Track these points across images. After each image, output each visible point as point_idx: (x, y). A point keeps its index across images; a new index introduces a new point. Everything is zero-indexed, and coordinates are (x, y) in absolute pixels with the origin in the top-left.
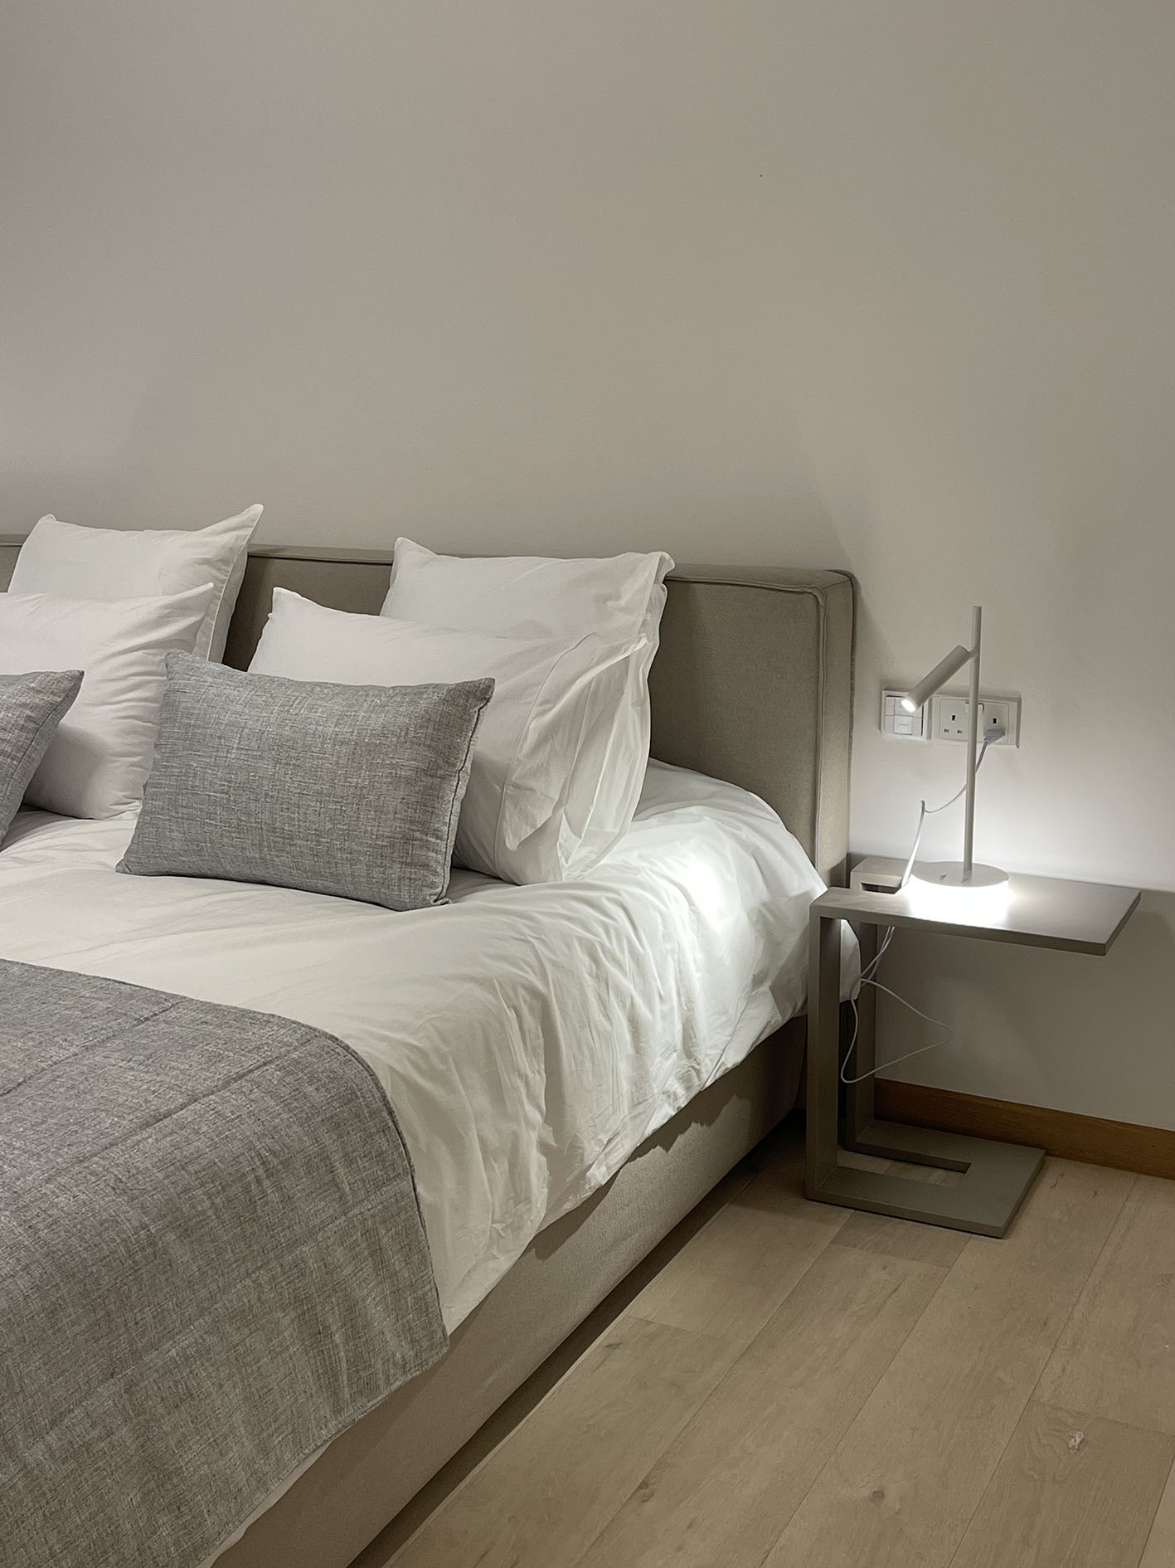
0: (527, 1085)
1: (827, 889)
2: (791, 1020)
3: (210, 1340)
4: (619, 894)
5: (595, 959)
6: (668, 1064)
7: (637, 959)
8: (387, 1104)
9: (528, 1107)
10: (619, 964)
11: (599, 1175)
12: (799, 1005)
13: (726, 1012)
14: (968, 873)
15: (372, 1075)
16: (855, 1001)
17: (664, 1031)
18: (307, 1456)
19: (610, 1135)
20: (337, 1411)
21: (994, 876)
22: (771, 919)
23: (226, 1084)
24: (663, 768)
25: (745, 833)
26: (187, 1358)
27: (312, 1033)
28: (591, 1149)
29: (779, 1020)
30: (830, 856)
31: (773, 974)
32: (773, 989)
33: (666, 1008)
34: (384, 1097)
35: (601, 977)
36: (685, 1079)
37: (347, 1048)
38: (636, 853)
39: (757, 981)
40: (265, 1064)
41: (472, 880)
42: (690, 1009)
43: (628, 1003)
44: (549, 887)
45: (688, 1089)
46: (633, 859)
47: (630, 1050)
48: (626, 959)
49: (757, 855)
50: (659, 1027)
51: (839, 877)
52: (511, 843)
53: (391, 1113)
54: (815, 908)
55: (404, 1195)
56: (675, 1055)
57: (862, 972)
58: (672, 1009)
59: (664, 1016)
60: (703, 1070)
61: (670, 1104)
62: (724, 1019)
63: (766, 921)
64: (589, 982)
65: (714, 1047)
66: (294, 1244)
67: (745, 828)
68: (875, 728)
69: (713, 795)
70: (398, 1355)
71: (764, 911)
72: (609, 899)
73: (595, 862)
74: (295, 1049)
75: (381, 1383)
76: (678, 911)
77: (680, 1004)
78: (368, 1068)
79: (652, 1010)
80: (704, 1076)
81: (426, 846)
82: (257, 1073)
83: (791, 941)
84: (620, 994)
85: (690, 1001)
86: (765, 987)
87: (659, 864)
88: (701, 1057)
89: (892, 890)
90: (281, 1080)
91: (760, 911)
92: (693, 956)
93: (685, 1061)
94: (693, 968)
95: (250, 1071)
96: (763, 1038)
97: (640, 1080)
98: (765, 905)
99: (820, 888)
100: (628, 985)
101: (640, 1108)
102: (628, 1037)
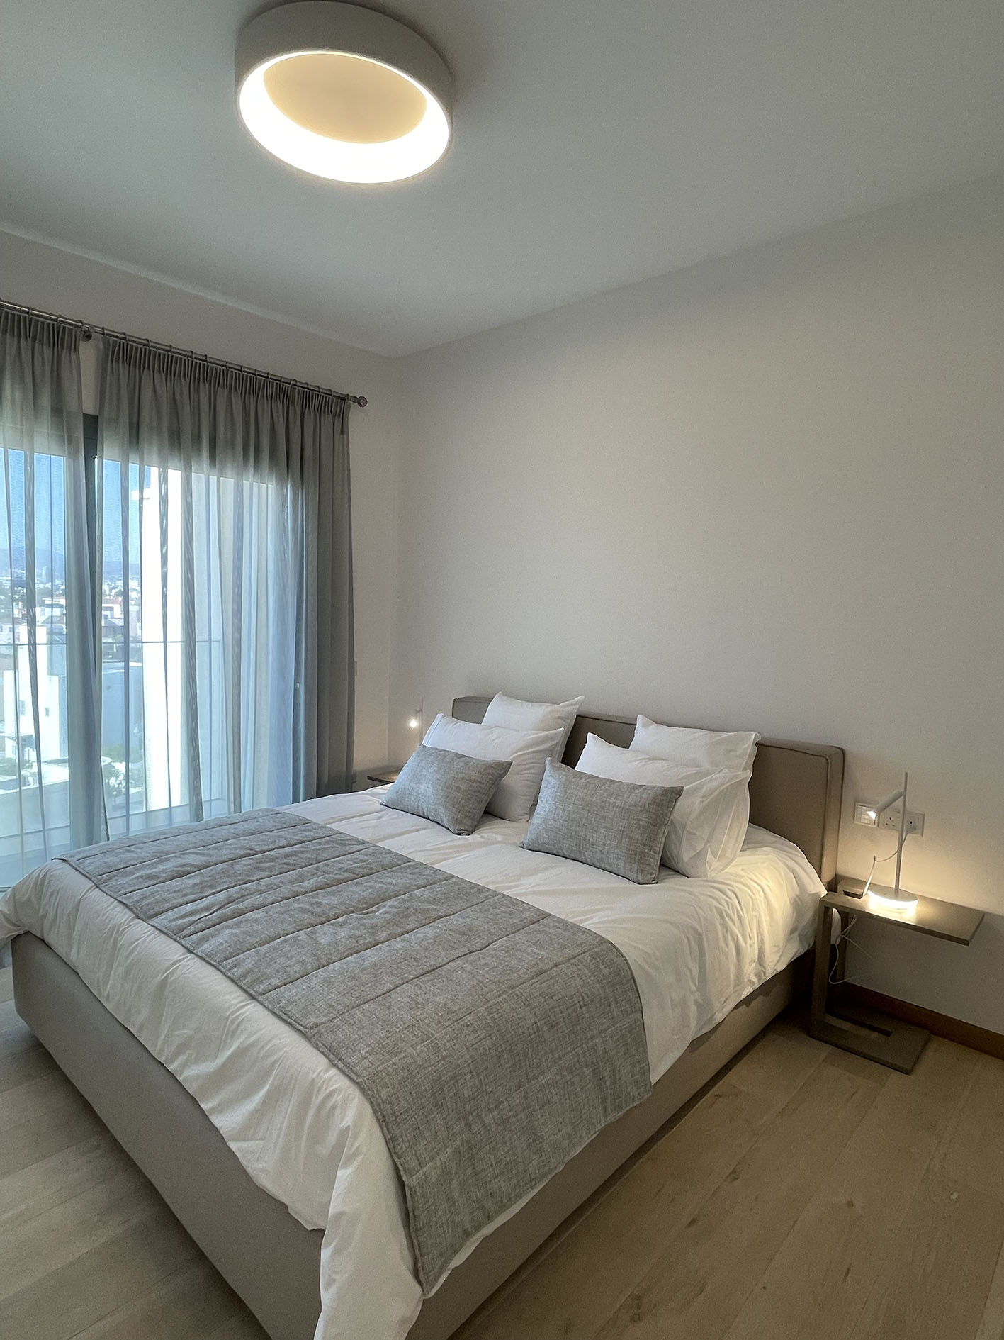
0: (691, 974)
1: (826, 892)
2: (807, 951)
3: (558, 1078)
4: (732, 887)
5: (722, 917)
6: (751, 968)
7: (740, 918)
8: (633, 978)
9: (691, 984)
10: (733, 921)
11: (719, 1017)
12: (811, 945)
13: (778, 946)
14: (896, 893)
15: (627, 963)
16: (838, 945)
17: (751, 953)
18: (592, 1135)
19: (724, 999)
20: (605, 1117)
21: (910, 896)
22: (799, 902)
23: (569, 960)
24: (753, 827)
25: (790, 862)
26: (549, 1085)
27: (603, 941)
28: (717, 1005)
29: (802, 951)
30: (828, 876)
31: (799, 929)
32: (799, 935)
33: (752, 942)
34: (632, 974)
35: (725, 926)
36: (758, 975)
37: (617, 949)
38: (740, 868)
39: (792, 932)
40: (584, 953)
41: (667, 872)
42: (762, 943)
43: (736, 938)
44: (704, 881)
45: (759, 980)
46: (739, 870)
47: (735, 960)
48: (736, 920)
49: (793, 872)
50: (748, 951)
51: (832, 886)
52: (686, 858)
53: (635, 981)
54: (822, 901)
55: (638, 1020)
56: (754, 964)
57: (842, 931)
58: (754, 943)
59: (751, 946)
60: (767, 972)
61: (751, 987)
62: (777, 949)
63: (797, 905)
64: (719, 928)
65: (773, 961)
66: (592, 1038)
67: (789, 859)
68: (851, 818)
69: (774, 842)
70: (631, 1094)
71: (797, 899)
72: (729, 889)
73: (722, 870)
74: (596, 947)
75: (624, 1105)
76: (760, 897)
77: (758, 941)
78: (626, 960)
79: (746, 943)
80: (767, 975)
81: (649, 856)
82: (581, 956)
83: (809, 915)
84: (732, 935)
85: (762, 939)
86: (796, 934)
87: (751, 874)
88: (766, 966)
89: (859, 896)
90: (591, 961)
91: (795, 899)
92: (765, 919)
93: (758, 967)
94: (764, 923)
95: (579, 955)
96: (795, 958)
97: (739, 973)
98: (797, 896)
99: (824, 892)
100: (736, 930)
101: (738, 988)
102: (734, 954)
